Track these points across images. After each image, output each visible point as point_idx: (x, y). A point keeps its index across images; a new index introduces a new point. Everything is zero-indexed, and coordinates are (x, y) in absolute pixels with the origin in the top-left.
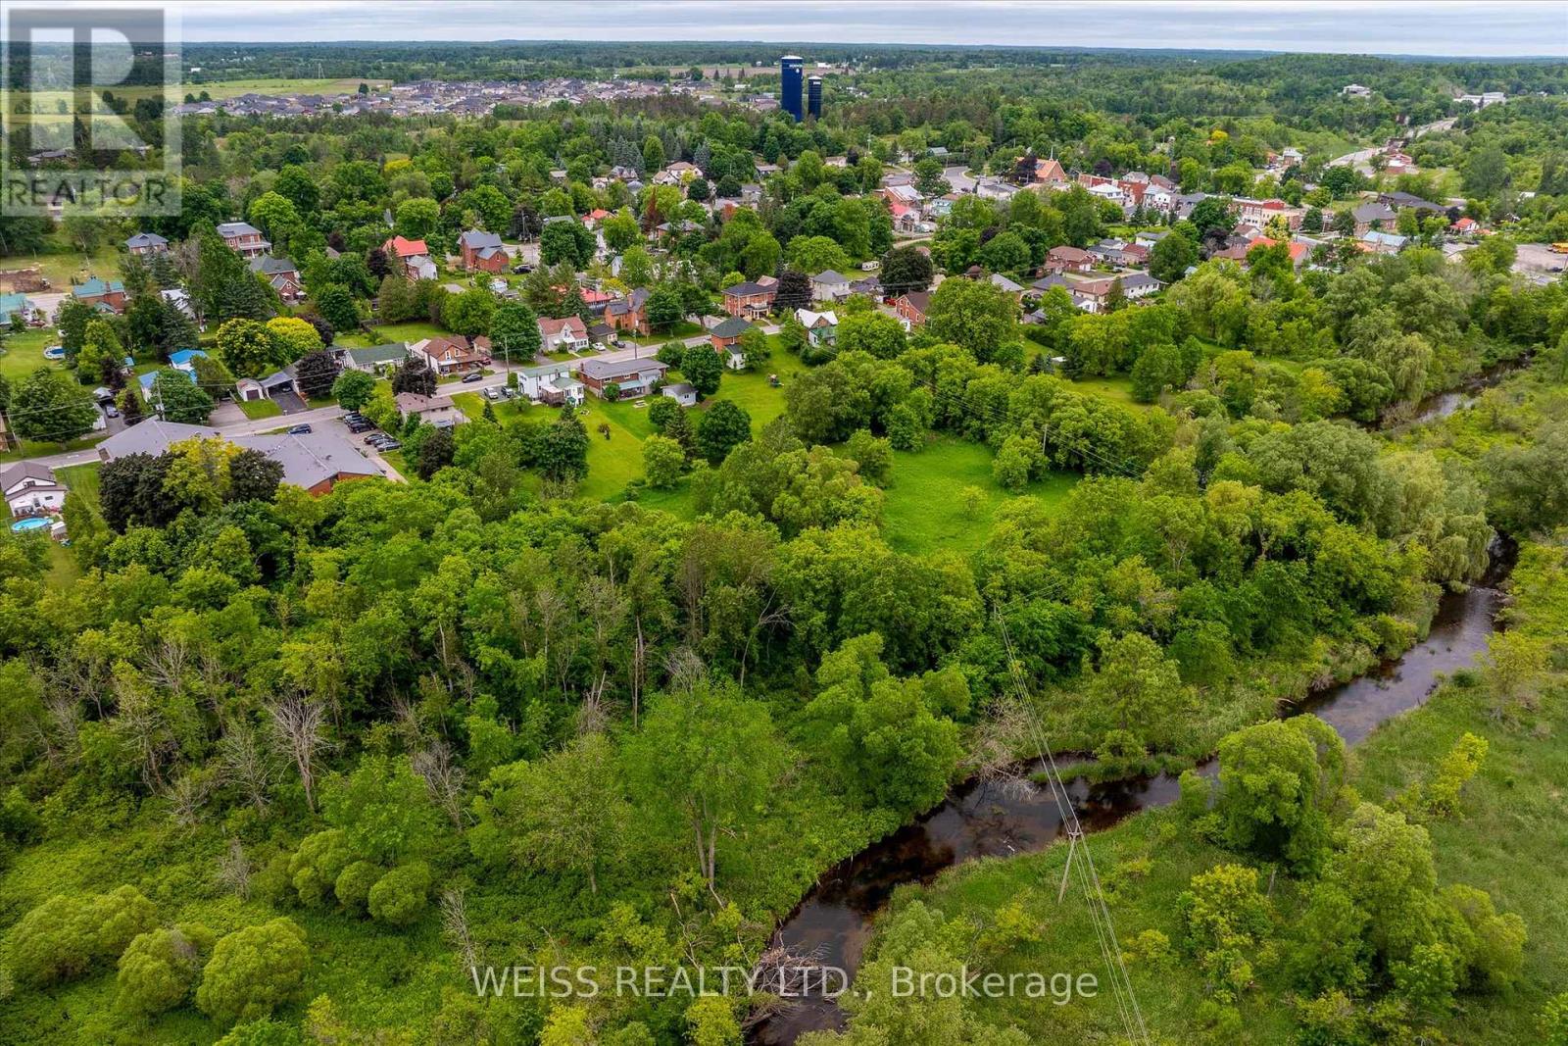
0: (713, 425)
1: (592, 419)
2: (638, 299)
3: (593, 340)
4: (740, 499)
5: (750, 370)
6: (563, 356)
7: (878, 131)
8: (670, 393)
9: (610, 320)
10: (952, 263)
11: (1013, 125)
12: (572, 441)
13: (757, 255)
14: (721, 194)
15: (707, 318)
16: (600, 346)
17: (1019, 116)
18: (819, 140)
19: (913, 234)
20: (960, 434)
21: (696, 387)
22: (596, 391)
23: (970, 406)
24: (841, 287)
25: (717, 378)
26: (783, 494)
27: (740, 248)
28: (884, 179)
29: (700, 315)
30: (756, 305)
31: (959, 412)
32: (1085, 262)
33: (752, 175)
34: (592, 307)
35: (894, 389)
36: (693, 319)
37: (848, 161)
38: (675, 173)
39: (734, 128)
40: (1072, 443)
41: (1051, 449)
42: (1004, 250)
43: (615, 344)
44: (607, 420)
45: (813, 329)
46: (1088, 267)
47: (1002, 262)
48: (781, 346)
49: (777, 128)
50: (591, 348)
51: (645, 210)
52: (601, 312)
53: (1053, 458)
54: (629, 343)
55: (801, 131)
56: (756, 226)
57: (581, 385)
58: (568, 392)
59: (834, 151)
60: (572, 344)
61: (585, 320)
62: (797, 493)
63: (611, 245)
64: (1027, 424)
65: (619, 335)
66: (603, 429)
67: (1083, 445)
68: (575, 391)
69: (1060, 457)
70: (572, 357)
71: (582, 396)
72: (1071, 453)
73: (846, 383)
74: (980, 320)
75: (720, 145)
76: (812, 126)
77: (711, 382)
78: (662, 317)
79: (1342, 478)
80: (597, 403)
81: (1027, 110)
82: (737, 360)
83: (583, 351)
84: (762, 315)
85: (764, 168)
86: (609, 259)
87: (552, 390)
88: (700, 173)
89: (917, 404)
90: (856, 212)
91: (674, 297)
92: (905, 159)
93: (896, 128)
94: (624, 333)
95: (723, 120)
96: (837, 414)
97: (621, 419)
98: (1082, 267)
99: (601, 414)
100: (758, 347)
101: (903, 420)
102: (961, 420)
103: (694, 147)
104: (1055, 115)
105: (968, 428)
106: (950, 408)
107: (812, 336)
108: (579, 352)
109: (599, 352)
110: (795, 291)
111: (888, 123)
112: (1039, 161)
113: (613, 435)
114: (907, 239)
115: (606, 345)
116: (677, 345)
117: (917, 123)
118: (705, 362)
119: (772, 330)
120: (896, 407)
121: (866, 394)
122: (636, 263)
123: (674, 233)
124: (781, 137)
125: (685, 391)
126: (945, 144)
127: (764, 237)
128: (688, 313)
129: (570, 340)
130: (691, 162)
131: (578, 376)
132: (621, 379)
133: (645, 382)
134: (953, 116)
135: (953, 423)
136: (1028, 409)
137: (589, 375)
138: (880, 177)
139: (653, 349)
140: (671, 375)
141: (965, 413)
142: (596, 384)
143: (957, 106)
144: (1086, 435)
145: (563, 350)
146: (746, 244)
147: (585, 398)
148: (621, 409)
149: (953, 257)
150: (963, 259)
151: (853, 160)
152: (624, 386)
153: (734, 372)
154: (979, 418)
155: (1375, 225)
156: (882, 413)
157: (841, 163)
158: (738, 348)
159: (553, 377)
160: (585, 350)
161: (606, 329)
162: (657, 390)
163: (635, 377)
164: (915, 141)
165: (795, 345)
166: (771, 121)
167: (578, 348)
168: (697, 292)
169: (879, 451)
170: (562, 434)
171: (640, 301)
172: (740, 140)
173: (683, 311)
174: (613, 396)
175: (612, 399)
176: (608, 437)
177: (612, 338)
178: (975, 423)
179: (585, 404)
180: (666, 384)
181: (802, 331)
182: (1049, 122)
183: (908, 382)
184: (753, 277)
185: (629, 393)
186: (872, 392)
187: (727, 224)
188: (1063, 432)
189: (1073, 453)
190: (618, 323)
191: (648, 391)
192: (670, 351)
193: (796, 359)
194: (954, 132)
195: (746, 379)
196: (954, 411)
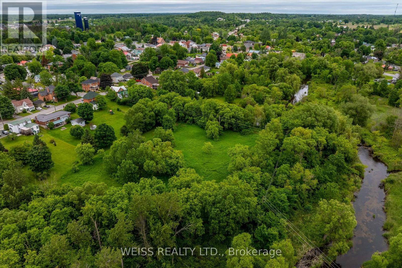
0: (100, 134)
1: (46, 138)
2: (51, 89)
3: (36, 107)
4: (130, 166)
5: (100, 109)
6: (25, 114)
7: (108, 33)
8: (74, 123)
9: (41, 98)
10: (151, 67)
11: (146, 29)
12: (44, 153)
13: (88, 70)
14: (64, 53)
15: (78, 93)
16: (39, 108)
17: (146, 27)
18: (91, 36)
19: (131, 60)
20: (185, 122)
21: (85, 119)
22: (44, 127)
23: (187, 112)
24: (120, 78)
25: (92, 115)
26: (147, 161)
27: (81, 68)
28: (115, 46)
29: (75, 92)
30: (94, 86)
31: (183, 115)
32: (186, 64)
33: (73, 48)
34: (32, 94)
35: (162, 110)
36: (73, 94)
37: (102, 41)
38: (46, 48)
39: (63, 33)
40: (230, 121)
41: (222, 123)
42: (166, 62)
43: (45, 106)
44: (52, 138)
45: (118, 92)
46: (187, 65)
47: (166, 65)
48: (109, 100)
49: (77, 33)
50: (36, 109)
51: (41, 60)
52: (36, 95)
53: (223, 126)
54: (51, 106)
55: (84, 33)
56: (85, 61)
57: (38, 125)
58: (32, 129)
59: (97, 39)
60: (28, 109)
61: (31, 99)
62: (152, 159)
63: (32, 72)
64: (211, 116)
65: (46, 103)
66: (52, 142)
67: (233, 120)
68: (35, 128)
69: (226, 125)
70: (29, 114)
71: (38, 129)
72: (229, 124)
73: (146, 111)
74: (179, 83)
75: (60, 38)
76: (88, 32)
77: (90, 116)
78: (62, 95)
79: (328, 121)
80: (45, 131)
81: (148, 25)
82: (95, 107)
83: (33, 111)
84: (97, 89)
85: (76, 45)
86: (33, 77)
87: (25, 129)
88: (55, 48)
89: (171, 114)
90: (116, 54)
91: (65, 87)
92: (118, 40)
93: (113, 32)
94: (48, 102)
95: (59, 32)
96: (145, 122)
97: (58, 136)
98: (185, 65)
99: (48, 135)
100: (103, 101)
101: (168, 120)
102: (185, 117)
103: (51, 39)
104: (156, 26)
105: (188, 120)
106: (180, 114)
107: (118, 95)
108: (32, 111)
109: (39, 111)
110: (107, 80)
111: (110, 30)
112: (157, 38)
113: (57, 143)
114: (130, 62)
115: (42, 107)
116: (71, 104)
117: (119, 30)
118: (87, 109)
119: (103, 94)
120: (164, 116)
121: (152, 113)
122: (44, 76)
123: (55, 66)
124: (79, 35)
125: (80, 121)
126: (128, 35)
127: (89, 64)
128: (71, 91)
129: (27, 107)
130: (51, 44)
131: (35, 121)
132: (53, 120)
133: (63, 120)
134: (128, 28)
135: (181, 119)
136: (210, 111)
137: (40, 121)
138: (114, 45)
139: (61, 107)
140: (73, 116)
141: (185, 114)
142: (43, 123)
143: (128, 25)
144: (233, 117)
145: (24, 112)
146: (83, 67)
147: (40, 130)
148: (56, 132)
149: (151, 66)
150: (155, 66)
151: (103, 41)
152: (55, 123)
153: (95, 111)
154: (191, 116)
155: (251, 48)
156: (159, 119)
157: (99, 42)
158: (95, 102)
159: (24, 124)
160: (34, 110)
161: (40, 102)
162: (68, 122)
163: (59, 118)
164: (120, 35)
165: (113, 98)
166: (74, 31)
167: (30, 110)
168: (73, 84)
169: (169, 134)
170: (39, 151)
171: (52, 90)
172: (66, 37)
173: (69, 91)
174: (52, 127)
175: (51, 129)
176: (55, 145)
177: (43, 105)
178: (191, 118)
179: (40, 132)
180: (71, 119)
181: (115, 93)
182: (155, 28)
183: (166, 107)
184: (89, 77)
185: (57, 125)
186: (155, 112)
187: (75, 61)
188: (226, 117)
189: (230, 124)
190: (45, 99)
191: (65, 123)
192: (70, 107)
193: (115, 104)
194: (130, 32)
195: (100, 113)
196: (181, 115)
